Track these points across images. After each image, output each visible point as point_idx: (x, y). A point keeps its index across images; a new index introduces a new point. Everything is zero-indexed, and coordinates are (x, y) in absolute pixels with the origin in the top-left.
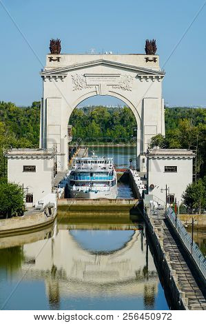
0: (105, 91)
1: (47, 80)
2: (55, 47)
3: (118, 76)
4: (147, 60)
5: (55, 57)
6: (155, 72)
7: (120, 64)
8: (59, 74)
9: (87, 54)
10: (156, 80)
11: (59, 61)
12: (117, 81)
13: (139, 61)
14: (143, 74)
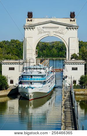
0: (52, 34)
1: (26, 29)
2: (30, 15)
3: (58, 28)
4: (71, 21)
5: (30, 19)
6: (74, 26)
7: (59, 23)
8: (32, 27)
9: (44, 18)
10: (75, 30)
11: (31, 21)
12: (57, 30)
13: (67, 21)
14: (69, 27)
